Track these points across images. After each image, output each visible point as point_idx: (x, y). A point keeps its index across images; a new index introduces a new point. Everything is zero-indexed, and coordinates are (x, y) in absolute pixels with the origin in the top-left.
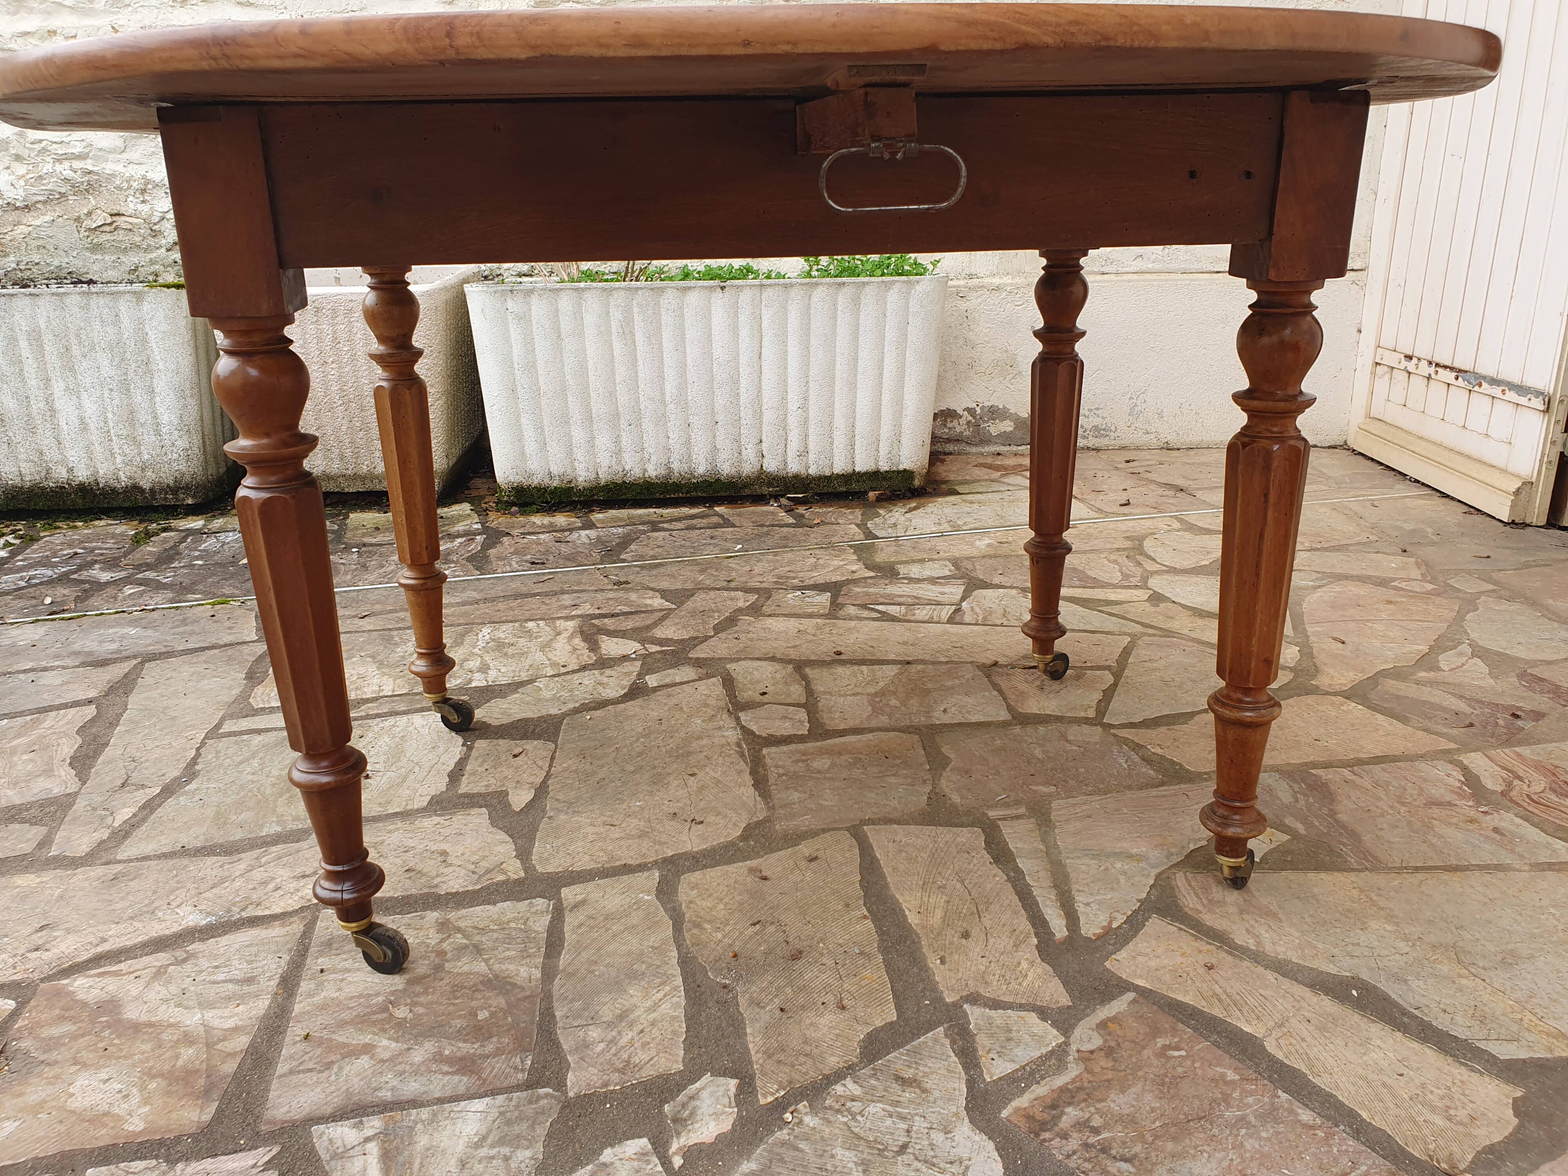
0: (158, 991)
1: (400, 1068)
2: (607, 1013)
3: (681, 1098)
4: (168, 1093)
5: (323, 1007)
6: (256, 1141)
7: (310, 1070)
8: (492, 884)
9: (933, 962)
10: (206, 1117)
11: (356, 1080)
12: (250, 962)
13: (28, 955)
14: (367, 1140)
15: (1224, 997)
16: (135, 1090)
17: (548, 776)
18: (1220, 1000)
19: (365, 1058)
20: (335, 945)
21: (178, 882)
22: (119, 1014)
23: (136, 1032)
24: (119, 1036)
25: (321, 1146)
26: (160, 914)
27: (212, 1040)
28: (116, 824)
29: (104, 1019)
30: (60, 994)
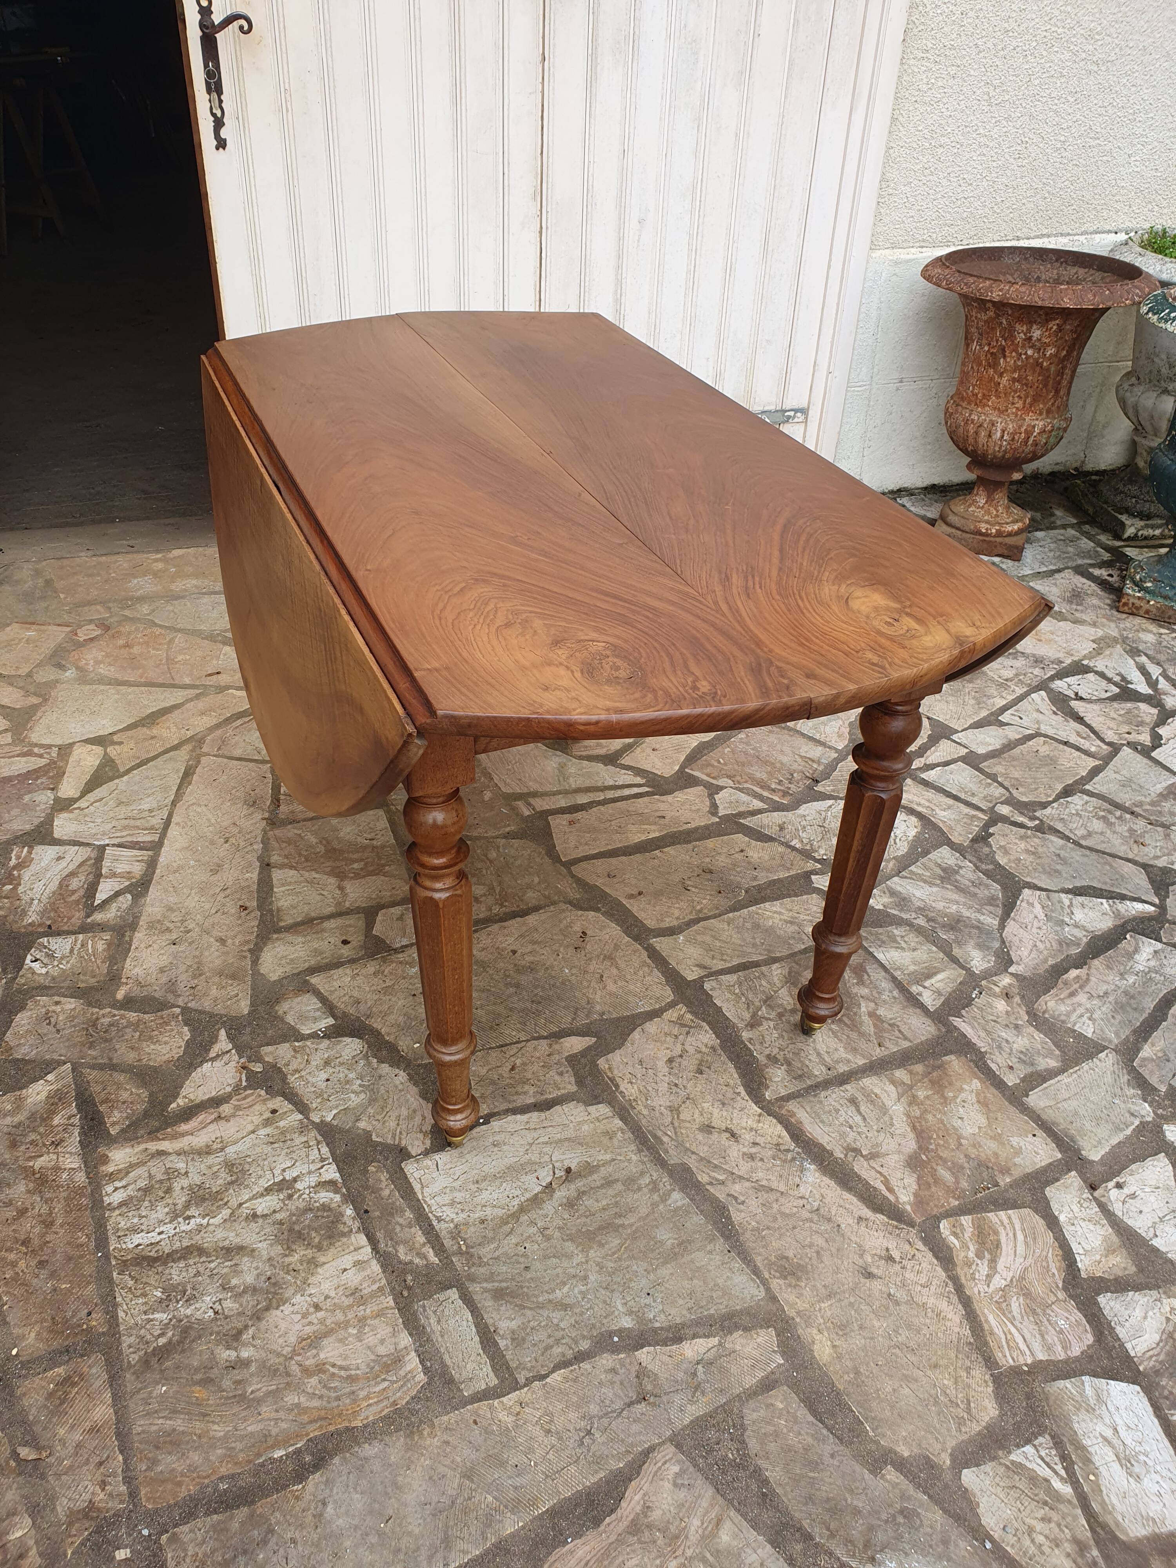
0: (888, 1144)
4: (950, 1084)
5: (855, 1050)
6: (951, 1029)
7: (900, 1031)
9: (690, 826)
10: (953, 1057)
14: (925, 987)
16: (958, 1100)
19: (878, 1012)
20: (800, 1072)
21: (775, 1219)
22: (915, 1152)
23: (923, 1131)
24: (931, 1138)
25: (939, 1003)
26: (816, 1204)
27: (906, 1091)
28: (715, 1341)
29: (924, 1157)
30: (919, 1202)
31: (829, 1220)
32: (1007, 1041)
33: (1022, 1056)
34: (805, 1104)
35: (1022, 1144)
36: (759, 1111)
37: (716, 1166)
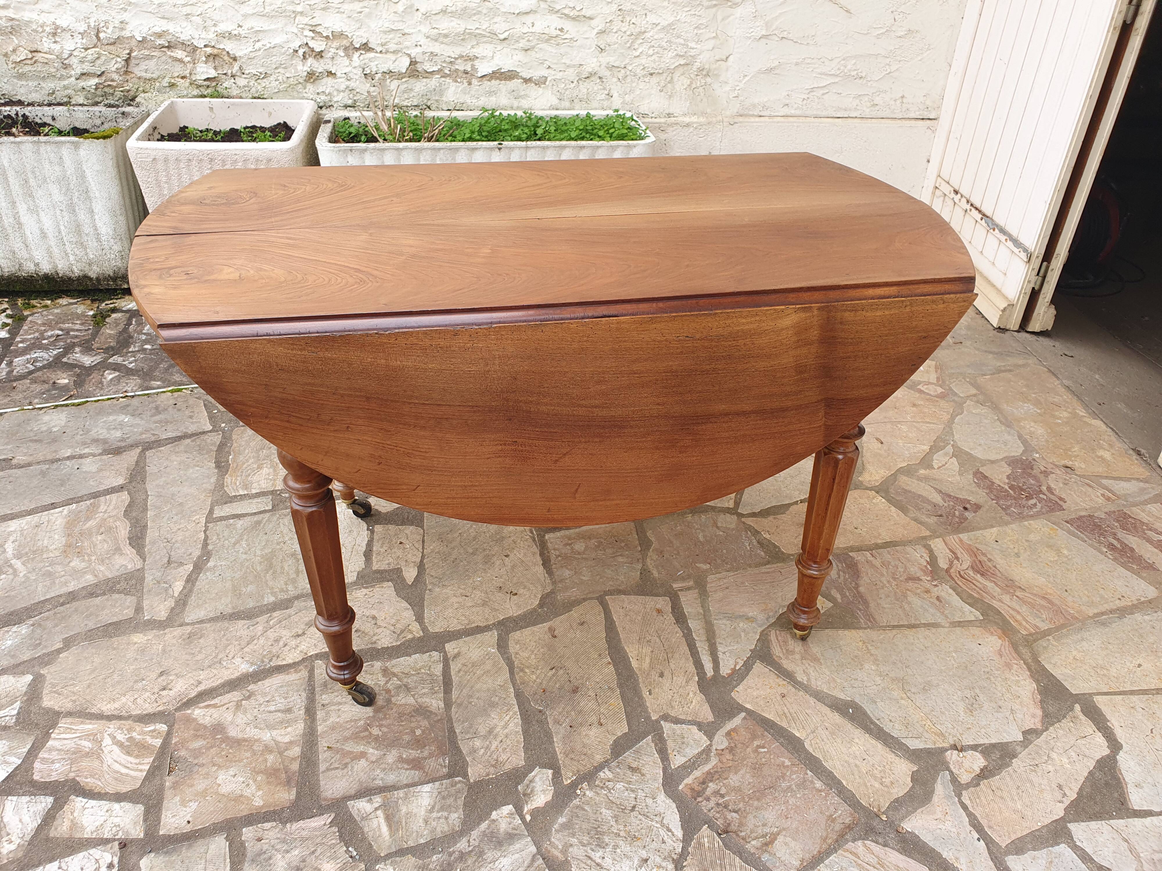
0: (241, 719)
1: (383, 766)
2: (482, 730)
3: (526, 782)
4: (268, 783)
5: (333, 728)
6: (322, 811)
7: (337, 768)
8: (407, 641)
9: (645, 694)
10: (292, 797)
11: (362, 774)
12: (286, 698)
13: (161, 693)
14: (376, 809)
15: (788, 715)
16: (251, 782)
17: (423, 557)
18: (786, 717)
19: (363, 760)
20: (329, 686)
21: (227, 640)
22: (226, 733)
23: (239, 745)
24: (231, 748)
25: (354, 813)
26: (225, 664)
27: (280, 750)
28: (176, 595)
29: (219, 737)
30: (189, 720)
31: (210, 667)
32: (288, 852)
33: (266, 856)
34: (301, 681)
35: (188, 810)
36: (309, 654)
37: (280, 622)
